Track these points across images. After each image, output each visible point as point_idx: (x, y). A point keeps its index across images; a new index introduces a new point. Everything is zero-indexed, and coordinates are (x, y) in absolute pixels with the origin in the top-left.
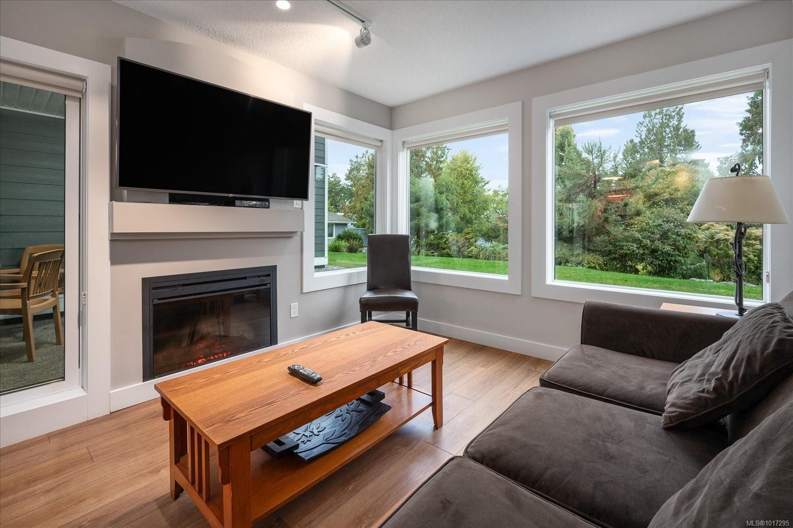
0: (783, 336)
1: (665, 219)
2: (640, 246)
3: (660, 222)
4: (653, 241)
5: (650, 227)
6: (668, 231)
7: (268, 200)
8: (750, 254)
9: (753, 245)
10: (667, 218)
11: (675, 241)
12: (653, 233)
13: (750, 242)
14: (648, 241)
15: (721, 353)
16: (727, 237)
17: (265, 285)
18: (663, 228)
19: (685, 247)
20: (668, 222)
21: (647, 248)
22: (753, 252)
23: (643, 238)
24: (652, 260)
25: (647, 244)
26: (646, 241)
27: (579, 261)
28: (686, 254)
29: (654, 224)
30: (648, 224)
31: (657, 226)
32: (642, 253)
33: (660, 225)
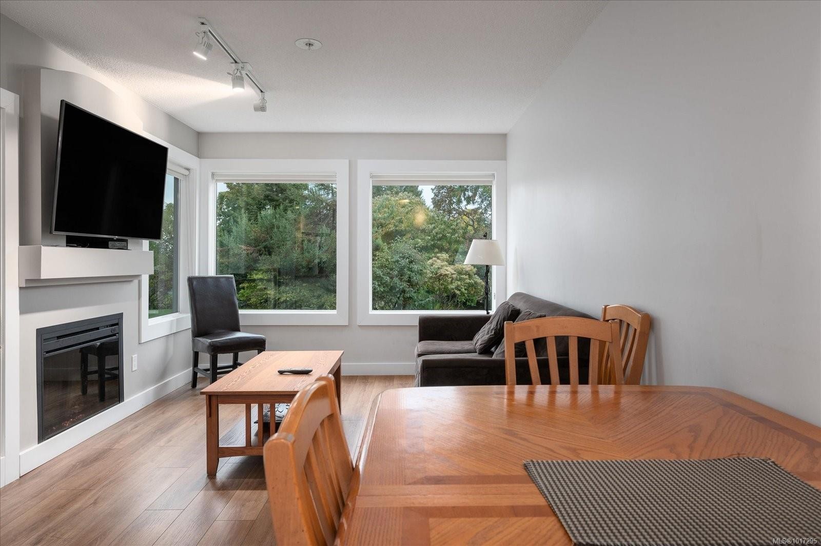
0: (512, 309)
1: (401, 255)
2: (381, 283)
3: (396, 258)
4: (392, 278)
5: (389, 263)
6: (404, 267)
7: (126, 241)
8: (462, 288)
9: (464, 279)
10: (403, 254)
11: (410, 277)
12: (391, 269)
13: (462, 276)
14: (388, 278)
15: (493, 323)
16: (447, 273)
17: (114, 335)
18: (400, 264)
19: (418, 283)
20: (404, 258)
21: (387, 285)
22: (465, 286)
23: (383, 275)
24: (391, 297)
25: (387, 281)
26: (386, 278)
27: (321, 304)
28: (418, 290)
29: (393, 260)
30: (387, 260)
31: (395, 262)
32: (382, 290)
33: (397, 261)
